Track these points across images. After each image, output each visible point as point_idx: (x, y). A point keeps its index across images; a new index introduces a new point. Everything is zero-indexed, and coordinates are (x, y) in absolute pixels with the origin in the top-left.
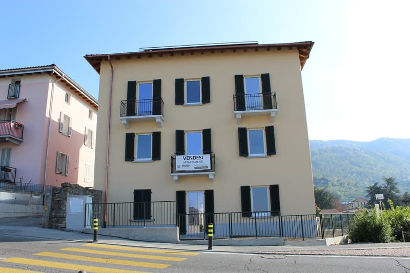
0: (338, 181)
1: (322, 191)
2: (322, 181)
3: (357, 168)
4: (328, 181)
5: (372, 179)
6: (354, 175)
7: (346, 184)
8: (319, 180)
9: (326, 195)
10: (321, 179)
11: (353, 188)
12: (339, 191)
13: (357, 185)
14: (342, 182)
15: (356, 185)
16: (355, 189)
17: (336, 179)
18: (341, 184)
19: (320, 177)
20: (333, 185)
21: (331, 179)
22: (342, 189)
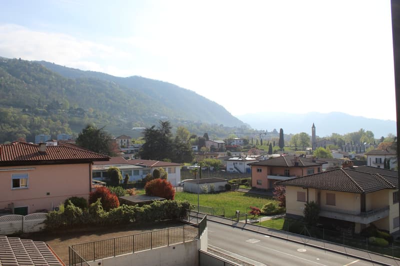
0: (94, 113)
1: (98, 131)
2: (79, 112)
3: (112, 101)
4: (84, 112)
5: (124, 113)
6: (109, 107)
7: (102, 115)
8: (75, 109)
9: (102, 135)
10: (78, 109)
11: (107, 121)
12: (95, 122)
13: (112, 118)
14: (98, 114)
15: (110, 117)
16: (109, 122)
17: (92, 110)
18: (97, 115)
19: (77, 107)
20: (90, 117)
21: (88, 110)
22: (97, 121)
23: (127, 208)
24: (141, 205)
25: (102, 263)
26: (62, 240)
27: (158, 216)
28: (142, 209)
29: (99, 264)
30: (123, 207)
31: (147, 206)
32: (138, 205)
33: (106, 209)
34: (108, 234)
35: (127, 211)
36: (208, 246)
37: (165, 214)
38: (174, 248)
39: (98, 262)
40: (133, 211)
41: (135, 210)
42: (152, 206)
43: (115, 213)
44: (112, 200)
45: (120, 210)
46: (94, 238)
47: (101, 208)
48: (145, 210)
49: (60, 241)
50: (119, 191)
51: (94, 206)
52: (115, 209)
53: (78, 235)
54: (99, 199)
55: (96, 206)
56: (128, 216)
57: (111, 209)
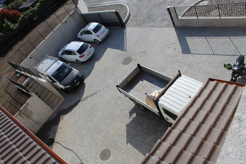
23: (26, 13)
24: (33, 6)
25: (31, 57)
26: (4, 57)
27: (48, 6)
28: (36, 8)
29: (31, 58)
30: (23, 14)
31: (37, 4)
32: (31, 7)
33: (14, 22)
34: (26, 37)
35: (28, 15)
36: (87, 6)
37: (51, 2)
38: (66, 22)
39: (29, 58)
40: (31, 13)
41: (32, 12)
42: (40, 2)
43: (22, 21)
44: (14, 14)
45: (23, 17)
46: (20, 44)
47: (10, 24)
48: (38, 8)
49: (2, 58)
50: (18, 3)
51: (6, 26)
52: (20, 19)
53: (10, 48)
54: (5, 19)
55: (7, 24)
56: (30, 18)
57: (18, 20)
